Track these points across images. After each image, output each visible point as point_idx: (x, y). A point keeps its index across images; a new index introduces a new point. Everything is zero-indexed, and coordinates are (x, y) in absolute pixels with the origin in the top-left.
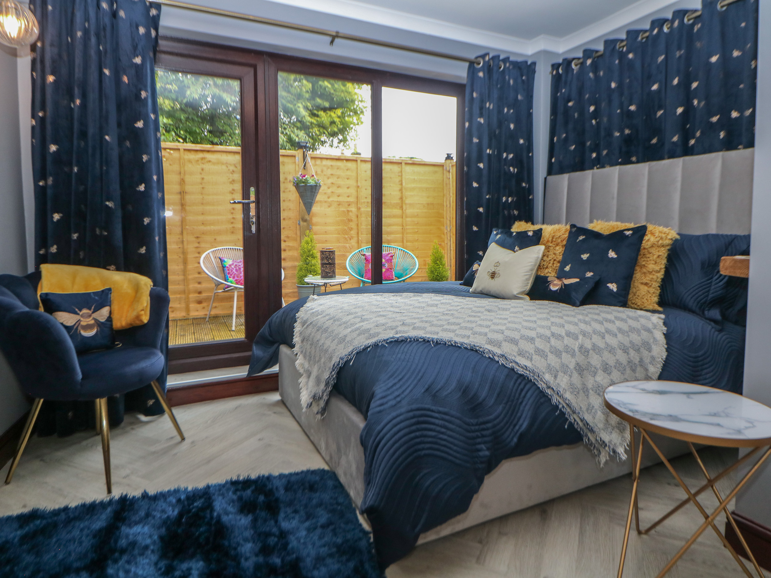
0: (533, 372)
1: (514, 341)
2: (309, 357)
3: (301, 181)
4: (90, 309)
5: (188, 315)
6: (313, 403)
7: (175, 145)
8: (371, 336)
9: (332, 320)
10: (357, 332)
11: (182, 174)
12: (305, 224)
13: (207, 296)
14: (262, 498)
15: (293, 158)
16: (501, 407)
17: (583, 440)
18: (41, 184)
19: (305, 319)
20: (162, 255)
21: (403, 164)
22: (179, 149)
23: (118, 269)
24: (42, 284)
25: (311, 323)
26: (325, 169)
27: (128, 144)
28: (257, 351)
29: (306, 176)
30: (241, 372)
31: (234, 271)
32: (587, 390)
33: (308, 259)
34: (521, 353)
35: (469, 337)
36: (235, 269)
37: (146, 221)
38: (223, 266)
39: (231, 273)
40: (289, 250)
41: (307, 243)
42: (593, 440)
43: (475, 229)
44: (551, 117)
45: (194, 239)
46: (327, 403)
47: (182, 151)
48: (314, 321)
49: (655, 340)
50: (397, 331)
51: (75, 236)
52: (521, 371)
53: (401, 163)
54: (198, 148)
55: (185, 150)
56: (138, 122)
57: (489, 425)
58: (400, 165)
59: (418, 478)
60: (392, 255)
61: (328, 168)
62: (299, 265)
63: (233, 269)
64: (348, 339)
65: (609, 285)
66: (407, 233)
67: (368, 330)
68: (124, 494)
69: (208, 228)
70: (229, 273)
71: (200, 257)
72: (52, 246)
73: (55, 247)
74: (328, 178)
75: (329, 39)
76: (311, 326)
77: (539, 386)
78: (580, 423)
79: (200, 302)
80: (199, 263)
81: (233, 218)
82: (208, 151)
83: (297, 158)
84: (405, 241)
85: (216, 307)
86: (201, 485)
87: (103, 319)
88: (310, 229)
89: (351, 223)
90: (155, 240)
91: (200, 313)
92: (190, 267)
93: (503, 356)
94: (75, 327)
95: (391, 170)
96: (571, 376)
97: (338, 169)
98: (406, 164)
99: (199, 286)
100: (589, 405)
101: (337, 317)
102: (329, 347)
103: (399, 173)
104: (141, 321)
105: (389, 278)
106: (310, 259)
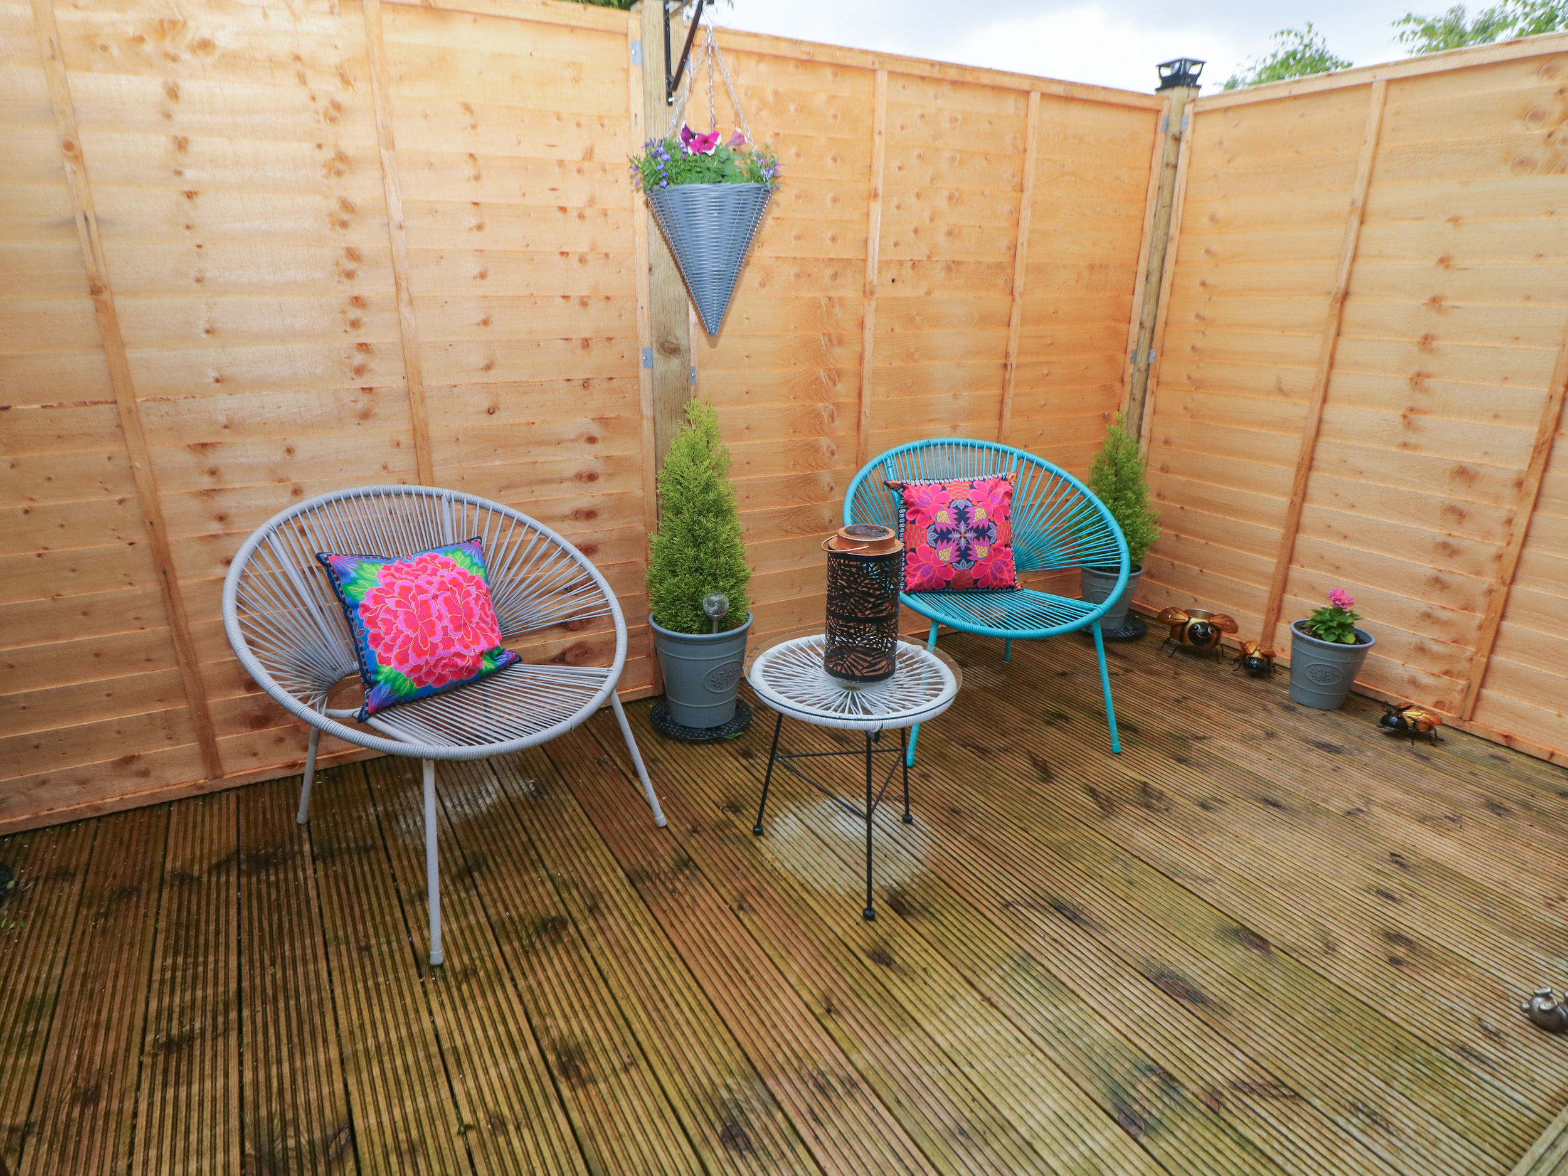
5: (216, 774)
11: (66, 118)
12: (674, 362)
15: (618, 46)
21: (1035, 97)
31: (400, 624)
33: (699, 523)
36: (400, 611)
38: (341, 599)
40: (611, 475)
41: (694, 454)
45: (186, 459)
53: (1027, 93)
58: (1022, 105)
60: (1007, 487)
63: (395, 611)
70: (376, 639)
79: (257, 722)
81: (363, 347)
83: (634, 47)
84: (1007, 414)
89: (838, 351)
98: (1045, 97)
105: (1001, 580)
106: (709, 525)
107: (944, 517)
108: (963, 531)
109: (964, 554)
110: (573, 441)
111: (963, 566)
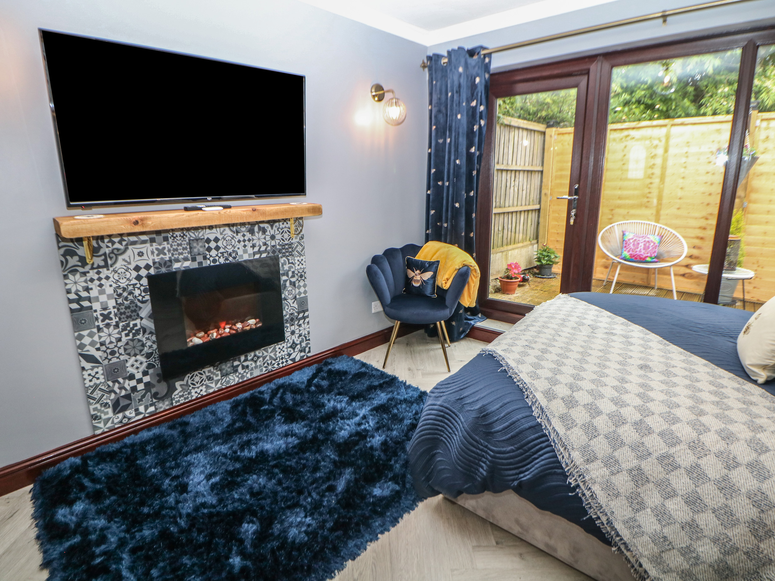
17: (611, 546)
38: (622, 240)
39: (628, 247)
63: (631, 243)
69: (621, 202)
81: (650, 193)
82: (633, 129)
88: (744, 207)
91: (604, 277)
93: (542, 409)
94: (411, 279)
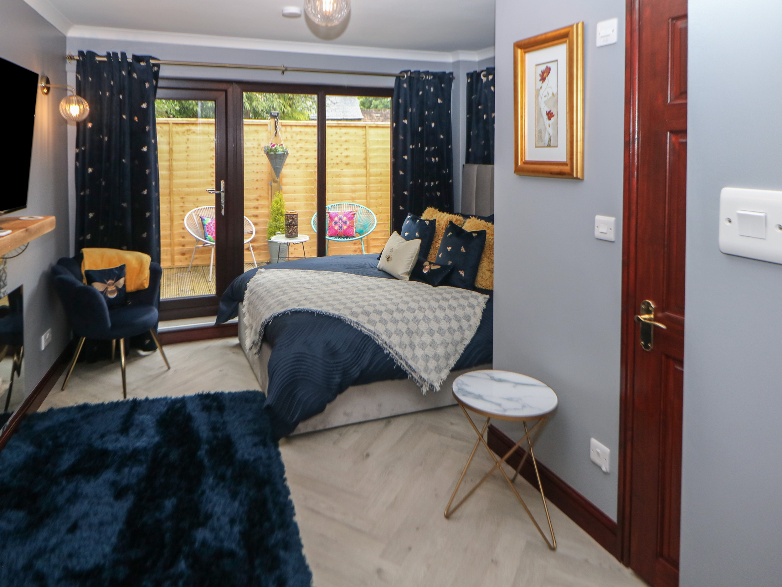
0: (374, 334)
1: (367, 314)
2: (252, 316)
3: (271, 150)
4: (113, 280)
5: (173, 265)
6: (253, 346)
7: (165, 120)
8: (285, 306)
9: (267, 292)
10: (277, 303)
11: (170, 144)
12: (276, 184)
13: (189, 248)
14: (215, 404)
15: (266, 127)
16: (349, 355)
17: (407, 377)
18: (82, 194)
19: (252, 288)
20: (157, 236)
21: (367, 128)
22: (169, 123)
23: (128, 249)
24: (84, 263)
25: (255, 292)
26: (294, 135)
27: (136, 162)
28: (222, 306)
29: (276, 146)
30: (211, 321)
31: (212, 229)
32: (414, 346)
34: (370, 322)
35: (340, 310)
37: (148, 214)
38: (203, 224)
39: (210, 231)
40: (262, 208)
41: (277, 203)
42: (417, 378)
43: (401, 208)
44: (467, 114)
45: (179, 200)
46: (261, 347)
47: (171, 125)
48: (257, 290)
49: (475, 313)
50: (299, 304)
51: (102, 228)
52: (366, 332)
53: (365, 127)
54: (184, 122)
55: (173, 123)
56: (144, 148)
57: (341, 364)
58: (364, 129)
59: (295, 392)
60: (353, 213)
61: (297, 134)
62: (269, 222)
63: (212, 227)
64: (272, 307)
65: (460, 271)
66: (370, 191)
67: (284, 302)
68: (135, 398)
69: (192, 189)
70: (208, 231)
71: (185, 215)
72: (88, 234)
73: (89, 235)
74: (297, 143)
75: (281, 72)
76: (254, 294)
77: (377, 342)
78: (405, 365)
79: (183, 254)
80: (183, 220)
81: (213, 180)
82: (193, 124)
83: (269, 126)
84: (368, 199)
85: (196, 258)
86: (180, 396)
87: (120, 287)
88: (280, 189)
90: (153, 227)
91: (184, 264)
92: (176, 223)
93: (356, 323)
94: (105, 292)
95: (355, 133)
96: (401, 337)
97: (306, 134)
98: (370, 127)
99: (183, 240)
100: (414, 355)
101: (270, 290)
102: (262, 311)
103: (363, 135)
104: (144, 287)
105: (350, 234)
106: (279, 217)
107: (336, 219)
108: (340, 222)
109: (341, 228)
110: (254, 200)
111: (340, 230)
